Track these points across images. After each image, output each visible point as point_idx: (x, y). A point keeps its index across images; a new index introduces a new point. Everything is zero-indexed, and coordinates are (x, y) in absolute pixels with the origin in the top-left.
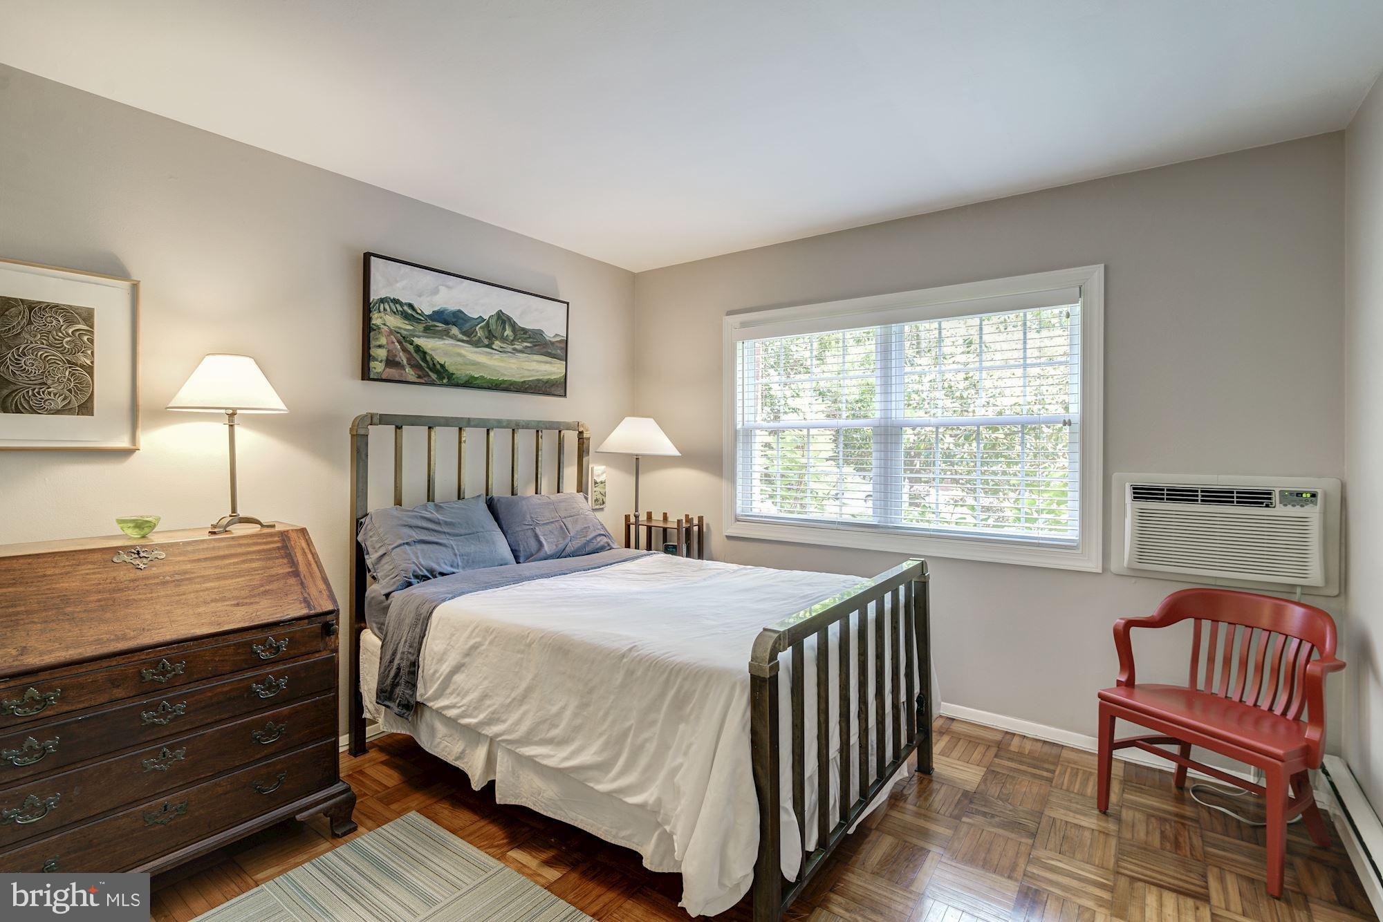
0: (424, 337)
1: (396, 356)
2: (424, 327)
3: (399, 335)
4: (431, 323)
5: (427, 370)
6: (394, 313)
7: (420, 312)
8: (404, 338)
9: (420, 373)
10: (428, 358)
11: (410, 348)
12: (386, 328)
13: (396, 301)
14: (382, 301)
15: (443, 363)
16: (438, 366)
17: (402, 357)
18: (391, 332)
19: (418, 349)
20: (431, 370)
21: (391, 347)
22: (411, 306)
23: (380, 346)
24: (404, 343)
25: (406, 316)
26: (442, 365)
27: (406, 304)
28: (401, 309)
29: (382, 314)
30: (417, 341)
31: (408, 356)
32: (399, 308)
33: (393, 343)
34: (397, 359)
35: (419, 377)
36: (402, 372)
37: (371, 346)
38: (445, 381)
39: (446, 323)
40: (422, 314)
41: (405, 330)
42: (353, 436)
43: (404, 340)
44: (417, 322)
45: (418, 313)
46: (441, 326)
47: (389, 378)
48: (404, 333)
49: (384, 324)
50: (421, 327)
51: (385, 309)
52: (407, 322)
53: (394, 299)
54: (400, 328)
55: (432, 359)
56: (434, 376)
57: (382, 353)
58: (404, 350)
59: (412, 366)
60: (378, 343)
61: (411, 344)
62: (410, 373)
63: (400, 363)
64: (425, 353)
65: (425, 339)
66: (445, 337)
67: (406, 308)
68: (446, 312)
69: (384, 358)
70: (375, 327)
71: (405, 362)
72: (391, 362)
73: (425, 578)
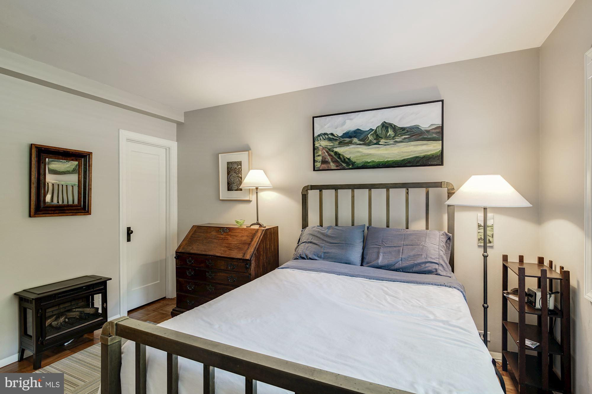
0: (338, 147)
1: (326, 158)
2: (339, 142)
3: (327, 149)
4: (342, 139)
5: (341, 162)
6: (325, 139)
7: (336, 136)
8: (329, 149)
9: (337, 164)
10: (341, 157)
11: (332, 153)
12: (321, 147)
13: (325, 134)
14: (319, 136)
15: (349, 158)
16: (347, 160)
17: (329, 159)
18: (323, 148)
19: (336, 153)
20: (343, 162)
21: (324, 155)
22: (332, 134)
23: (319, 156)
24: (329, 152)
25: (330, 140)
26: (348, 159)
27: (330, 134)
28: (328, 137)
29: (319, 142)
30: (336, 150)
31: (331, 157)
32: (327, 137)
33: (324, 153)
34: (327, 160)
35: (337, 166)
36: (329, 165)
37: (315, 156)
38: (350, 166)
39: (350, 137)
40: (338, 136)
41: (330, 146)
42: (302, 195)
43: (329, 150)
44: (335, 141)
45: (335, 137)
46: (348, 140)
47: (323, 169)
48: (329, 147)
49: (320, 146)
50: (337, 143)
51: (320, 139)
52: (330, 142)
53: (324, 133)
54: (327, 146)
55: (343, 156)
56: (344, 165)
57: (319, 159)
58: (330, 155)
59: (333, 162)
60: (318, 154)
61: (333, 152)
62: (332, 165)
63: (328, 161)
64: (339, 154)
65: (339, 148)
66: (350, 145)
67: (330, 136)
68: (350, 132)
69: (321, 160)
70: (316, 148)
71: (330, 160)
72: (324, 162)
73: (303, 258)
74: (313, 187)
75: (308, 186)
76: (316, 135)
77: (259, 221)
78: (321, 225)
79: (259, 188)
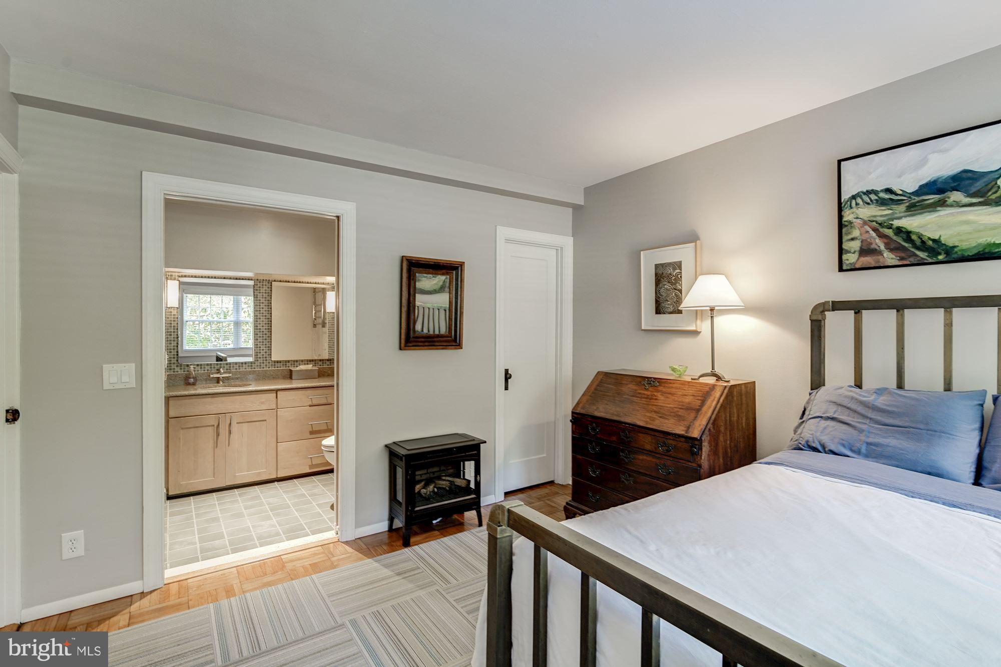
0: (905, 217)
1: (871, 244)
2: (907, 206)
3: (874, 223)
4: (917, 199)
5: (913, 250)
6: (868, 204)
7: (901, 192)
8: (880, 224)
9: (903, 255)
10: (914, 237)
11: (890, 232)
12: (858, 221)
13: (868, 193)
14: (854, 197)
15: (937, 237)
16: (930, 243)
17: (880, 244)
18: (865, 223)
19: (899, 231)
20: (918, 248)
21: (865, 236)
22: (889, 191)
23: (853, 239)
24: (881, 230)
25: (882, 202)
26: (934, 241)
27: (882, 191)
28: (877, 198)
29: (854, 210)
30: (896, 223)
31: (886, 241)
32: (873, 197)
33: (867, 232)
34: (874, 246)
35: (902, 259)
36: (880, 257)
37: (844, 240)
38: (941, 257)
39: (941, 191)
40: (904, 193)
41: (881, 216)
42: (812, 321)
43: (879, 227)
44: (896, 205)
45: (897, 195)
46: (933, 198)
47: (863, 266)
48: (880, 219)
49: (857, 218)
50: (903, 208)
51: (857, 204)
52: (883, 208)
53: (867, 191)
54: (875, 216)
55: (920, 236)
56: (922, 255)
57: (856, 245)
58: (881, 236)
59: (891, 250)
60: (850, 237)
61: (890, 228)
62: (889, 257)
63: (876, 250)
64: (908, 233)
65: (908, 219)
66: (939, 208)
67: (882, 195)
68: (940, 180)
69: (858, 249)
70: (846, 223)
71: (882, 247)
72: (866, 250)
74: (837, 306)
75: (824, 304)
76: (845, 197)
77: (715, 370)
78: (859, 385)
79: (716, 308)
